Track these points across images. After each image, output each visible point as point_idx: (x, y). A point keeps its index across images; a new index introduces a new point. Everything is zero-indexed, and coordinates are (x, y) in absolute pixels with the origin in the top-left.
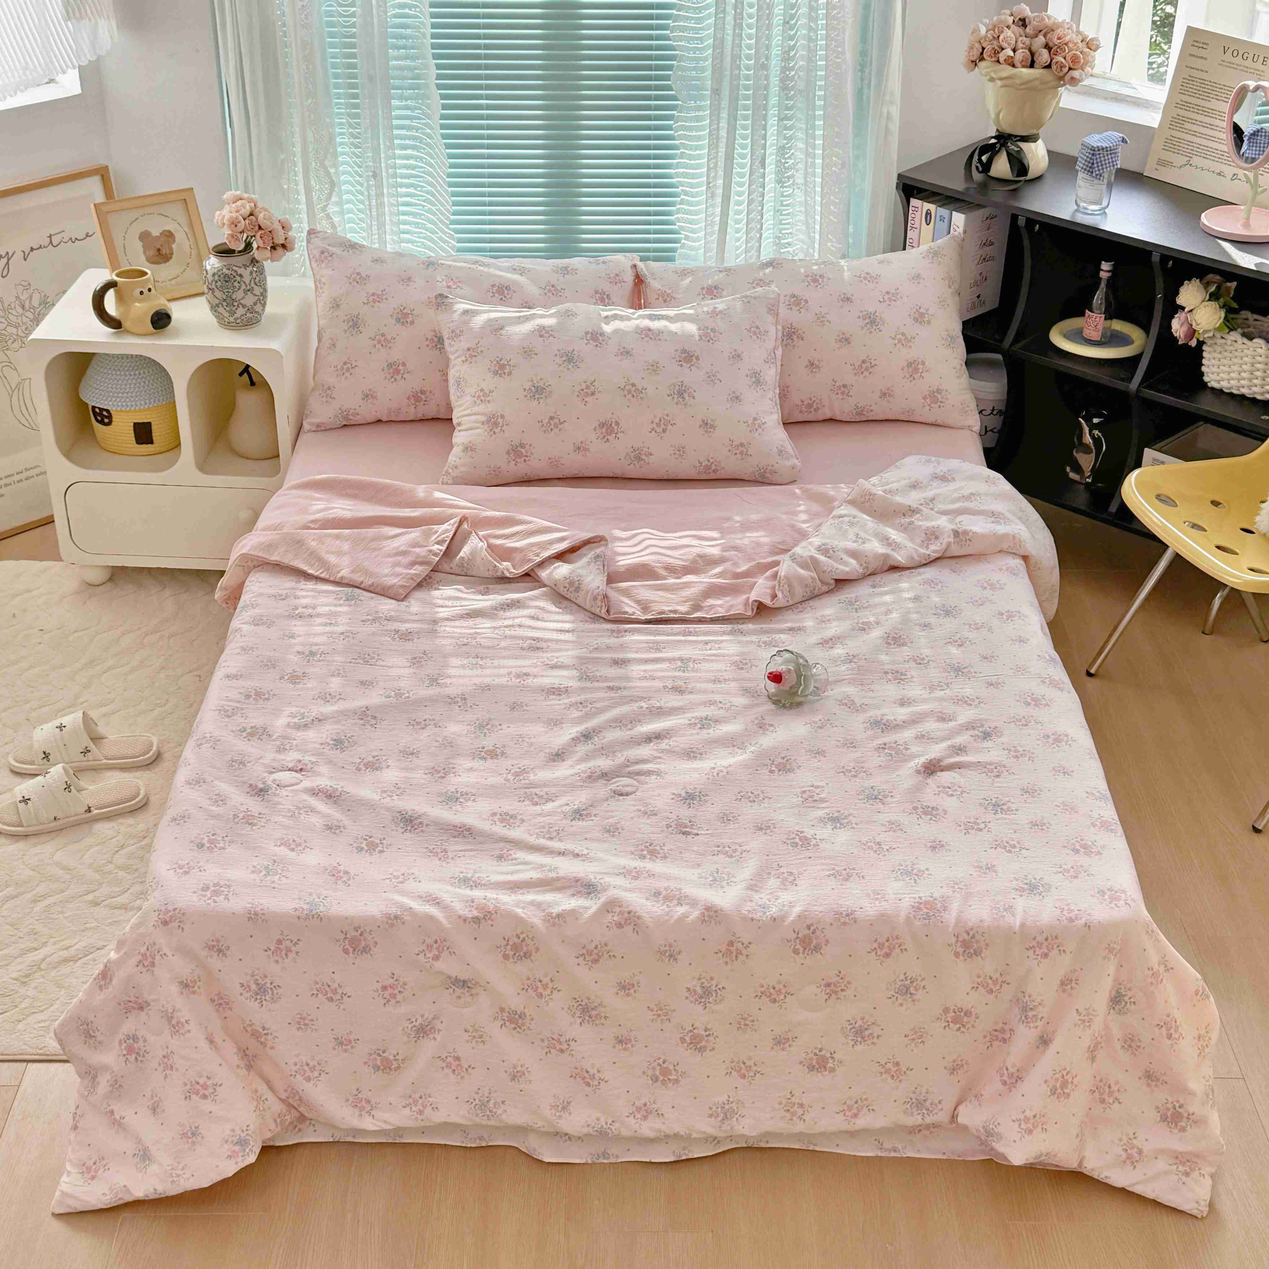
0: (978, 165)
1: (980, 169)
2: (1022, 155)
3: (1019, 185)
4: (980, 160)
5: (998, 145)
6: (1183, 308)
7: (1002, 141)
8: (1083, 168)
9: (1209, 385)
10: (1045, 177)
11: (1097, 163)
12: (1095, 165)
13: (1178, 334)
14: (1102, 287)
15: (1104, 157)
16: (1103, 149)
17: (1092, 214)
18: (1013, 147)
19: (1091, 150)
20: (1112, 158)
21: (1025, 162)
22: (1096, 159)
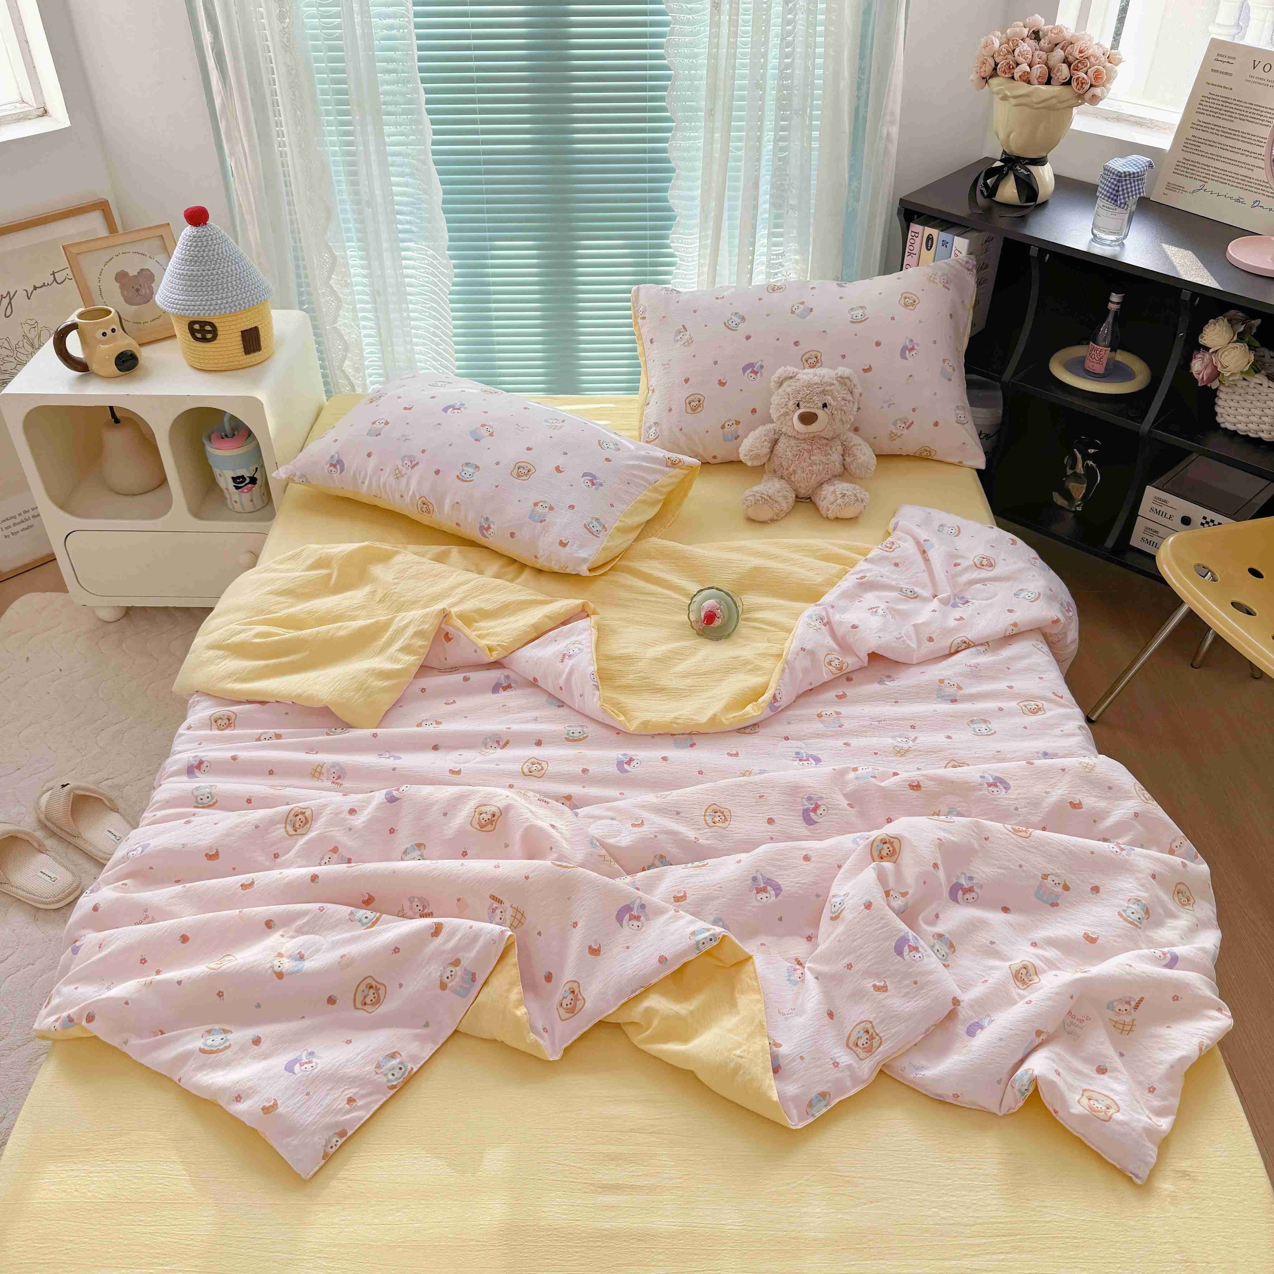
0: (984, 189)
1: (986, 194)
2: (1033, 180)
3: (1028, 210)
4: (985, 184)
5: (1006, 169)
6: (1207, 349)
7: (1009, 164)
8: (1106, 196)
9: (1222, 426)
10: (1050, 202)
11: (1123, 190)
12: (1121, 193)
13: (1201, 376)
14: (1110, 319)
15: (1130, 183)
16: (1130, 175)
17: (1109, 245)
18: (1022, 171)
19: (1117, 175)
20: (1138, 185)
21: (1035, 187)
22: (1122, 186)
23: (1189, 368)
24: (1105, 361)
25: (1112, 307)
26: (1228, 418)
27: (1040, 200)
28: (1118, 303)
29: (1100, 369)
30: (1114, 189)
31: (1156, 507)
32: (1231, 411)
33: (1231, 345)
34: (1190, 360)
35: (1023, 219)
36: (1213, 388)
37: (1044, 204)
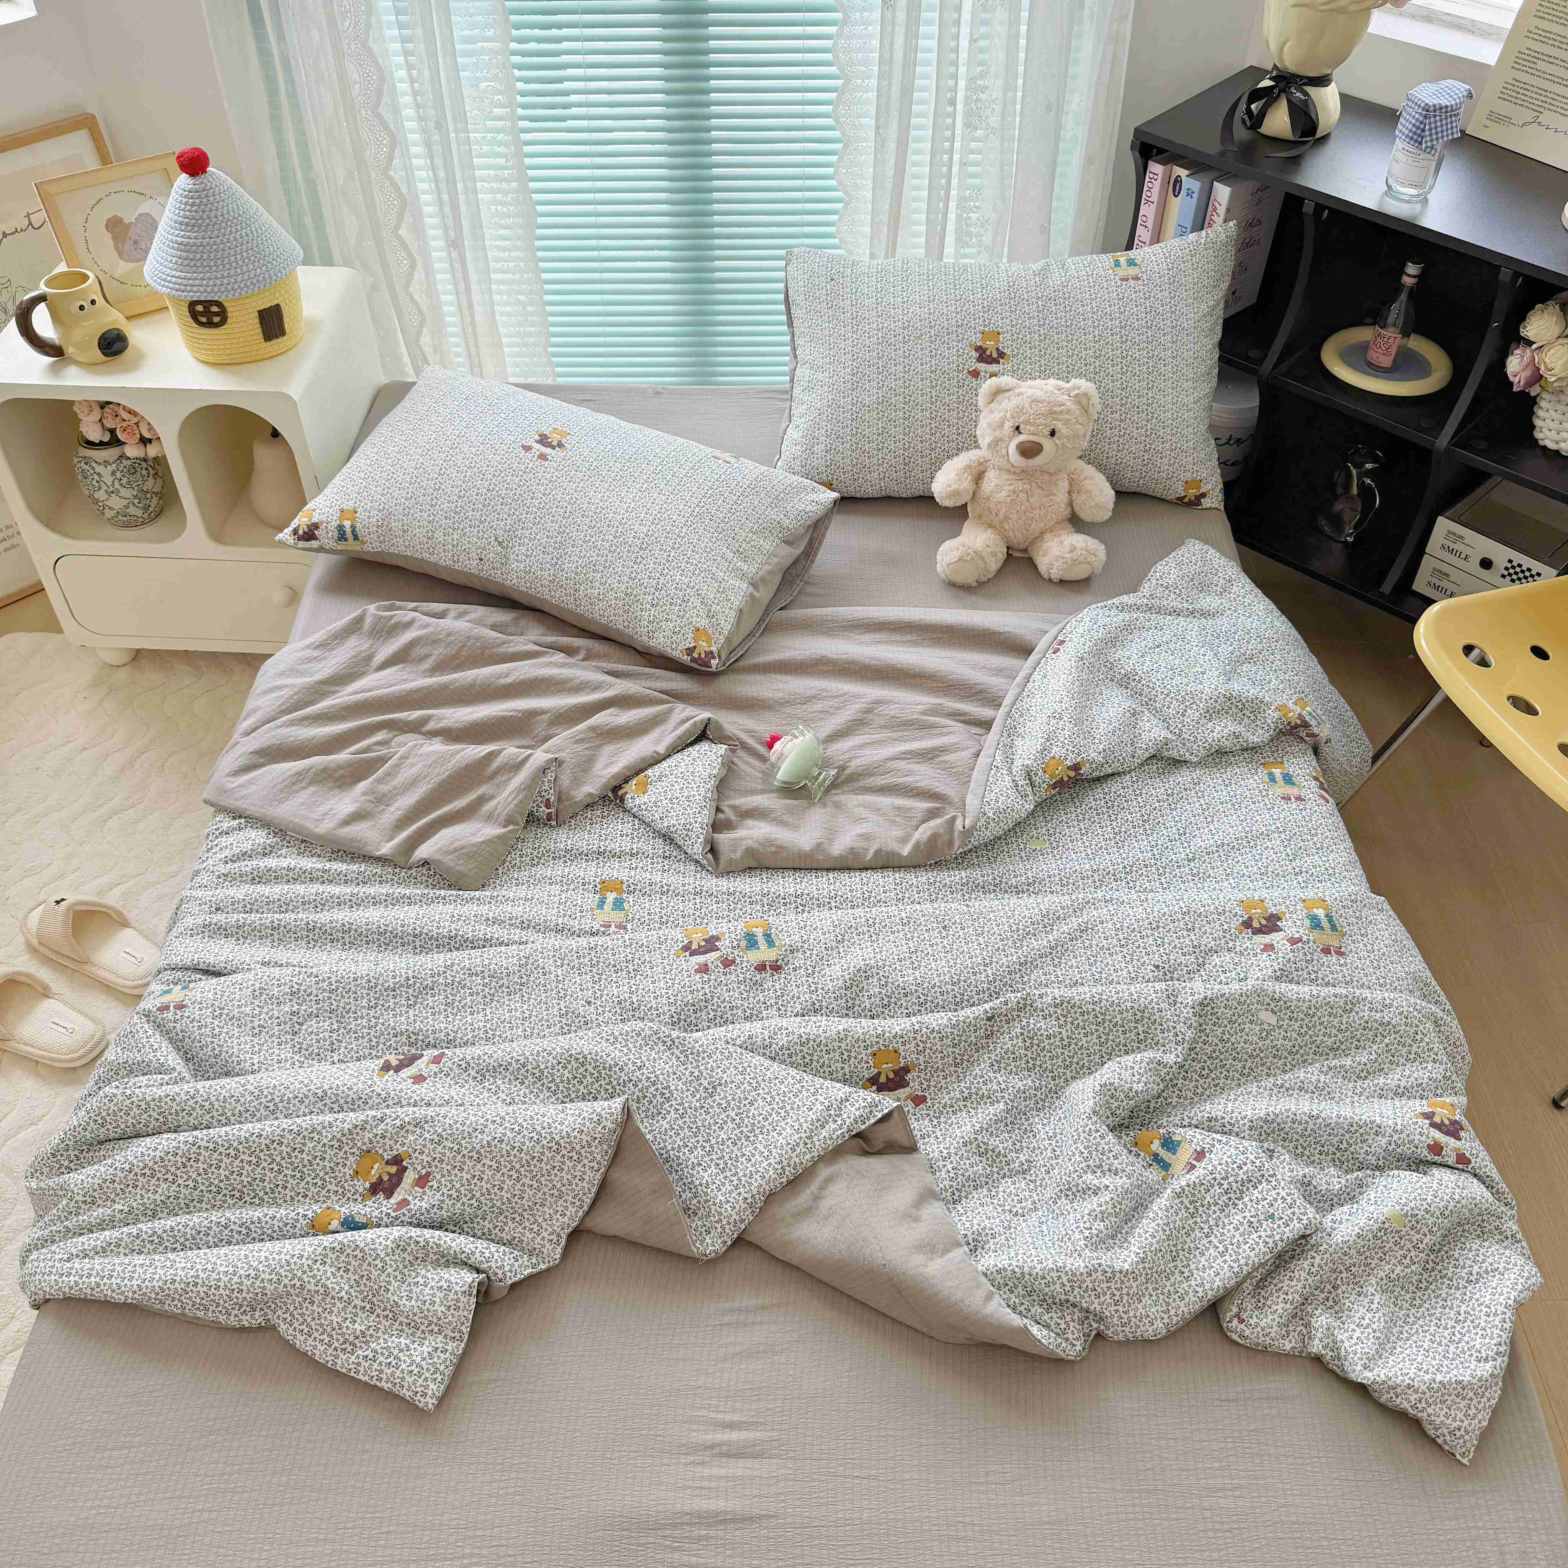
0: (1246, 117)
1: (1248, 124)
2: (1311, 107)
3: (1302, 149)
4: (1249, 111)
5: (1276, 91)
6: (1530, 343)
7: (1282, 85)
8: (1407, 136)
9: (1541, 443)
10: (1333, 135)
11: (1430, 129)
12: (1427, 133)
13: (1517, 379)
14: (1403, 297)
15: (1441, 120)
16: (1441, 108)
17: (1408, 202)
18: (1298, 94)
19: (1423, 109)
20: (1451, 122)
21: (1313, 117)
22: (1430, 124)
23: (1503, 365)
24: (1394, 350)
25: (1408, 281)
26: (1548, 433)
27: (1319, 134)
28: (1415, 277)
29: (1386, 361)
30: (1418, 128)
31: (1448, 543)
32: (1552, 425)
33: (1561, 341)
34: (1506, 356)
35: (1295, 161)
36: (1533, 394)
37: (1325, 138)
